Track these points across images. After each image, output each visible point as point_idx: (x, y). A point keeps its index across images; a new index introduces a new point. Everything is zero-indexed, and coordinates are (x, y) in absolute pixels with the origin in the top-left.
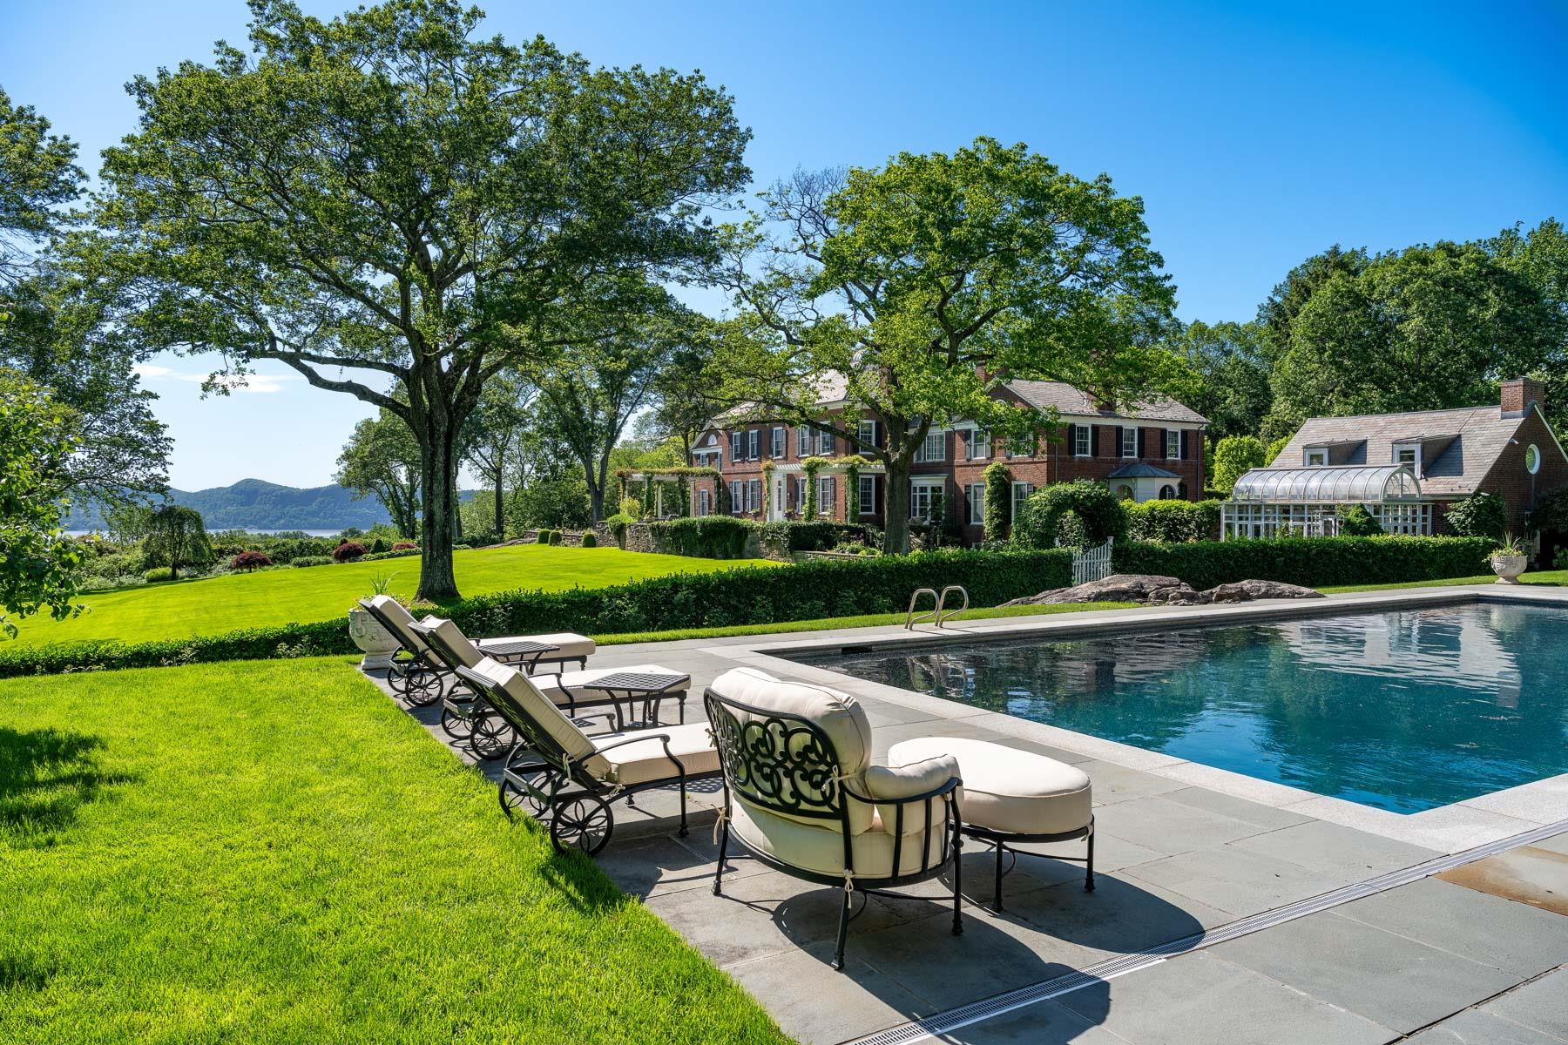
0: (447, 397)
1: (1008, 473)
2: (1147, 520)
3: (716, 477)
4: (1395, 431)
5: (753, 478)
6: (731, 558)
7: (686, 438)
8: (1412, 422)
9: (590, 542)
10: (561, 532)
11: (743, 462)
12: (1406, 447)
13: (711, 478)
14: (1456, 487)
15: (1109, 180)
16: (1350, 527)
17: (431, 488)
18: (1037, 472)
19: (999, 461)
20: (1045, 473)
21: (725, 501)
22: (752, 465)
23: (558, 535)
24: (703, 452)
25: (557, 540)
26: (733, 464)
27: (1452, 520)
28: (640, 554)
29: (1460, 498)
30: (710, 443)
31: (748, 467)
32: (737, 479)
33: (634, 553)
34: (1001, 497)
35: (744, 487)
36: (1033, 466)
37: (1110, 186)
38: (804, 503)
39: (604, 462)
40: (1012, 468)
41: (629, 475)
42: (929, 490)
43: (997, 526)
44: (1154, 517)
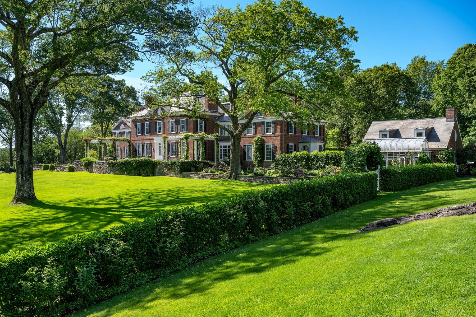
0: (29, 97)
1: (263, 140)
2: (326, 158)
3: (129, 142)
4: (408, 126)
5: (147, 142)
6: (149, 176)
7: (102, 126)
8: (413, 123)
9: (71, 170)
10: (54, 165)
11: (142, 135)
12: (419, 131)
13: (127, 142)
14: (440, 146)
15: (342, 19)
16: (422, 160)
17: (21, 144)
18: (276, 140)
19: (259, 136)
20: (279, 140)
21: (134, 152)
22: (147, 136)
23: (53, 166)
24: (118, 131)
25: (53, 169)
26: (137, 136)
27: (439, 157)
28: (102, 174)
29: (442, 150)
30: (121, 127)
31: (144, 137)
32: (138, 142)
33: (98, 175)
34: (261, 149)
35: (143, 146)
36: (275, 137)
37: (343, 21)
38: (183, 152)
39: (66, 135)
40: (265, 139)
41: (90, 141)
42: (227, 147)
43: (259, 161)
44: (328, 157)
